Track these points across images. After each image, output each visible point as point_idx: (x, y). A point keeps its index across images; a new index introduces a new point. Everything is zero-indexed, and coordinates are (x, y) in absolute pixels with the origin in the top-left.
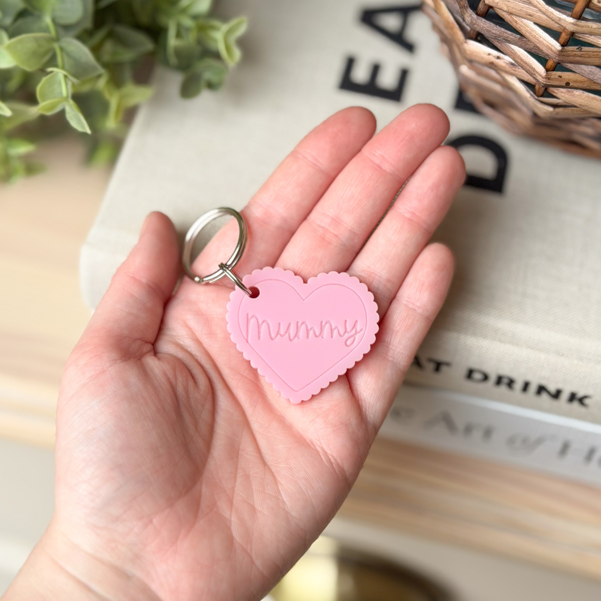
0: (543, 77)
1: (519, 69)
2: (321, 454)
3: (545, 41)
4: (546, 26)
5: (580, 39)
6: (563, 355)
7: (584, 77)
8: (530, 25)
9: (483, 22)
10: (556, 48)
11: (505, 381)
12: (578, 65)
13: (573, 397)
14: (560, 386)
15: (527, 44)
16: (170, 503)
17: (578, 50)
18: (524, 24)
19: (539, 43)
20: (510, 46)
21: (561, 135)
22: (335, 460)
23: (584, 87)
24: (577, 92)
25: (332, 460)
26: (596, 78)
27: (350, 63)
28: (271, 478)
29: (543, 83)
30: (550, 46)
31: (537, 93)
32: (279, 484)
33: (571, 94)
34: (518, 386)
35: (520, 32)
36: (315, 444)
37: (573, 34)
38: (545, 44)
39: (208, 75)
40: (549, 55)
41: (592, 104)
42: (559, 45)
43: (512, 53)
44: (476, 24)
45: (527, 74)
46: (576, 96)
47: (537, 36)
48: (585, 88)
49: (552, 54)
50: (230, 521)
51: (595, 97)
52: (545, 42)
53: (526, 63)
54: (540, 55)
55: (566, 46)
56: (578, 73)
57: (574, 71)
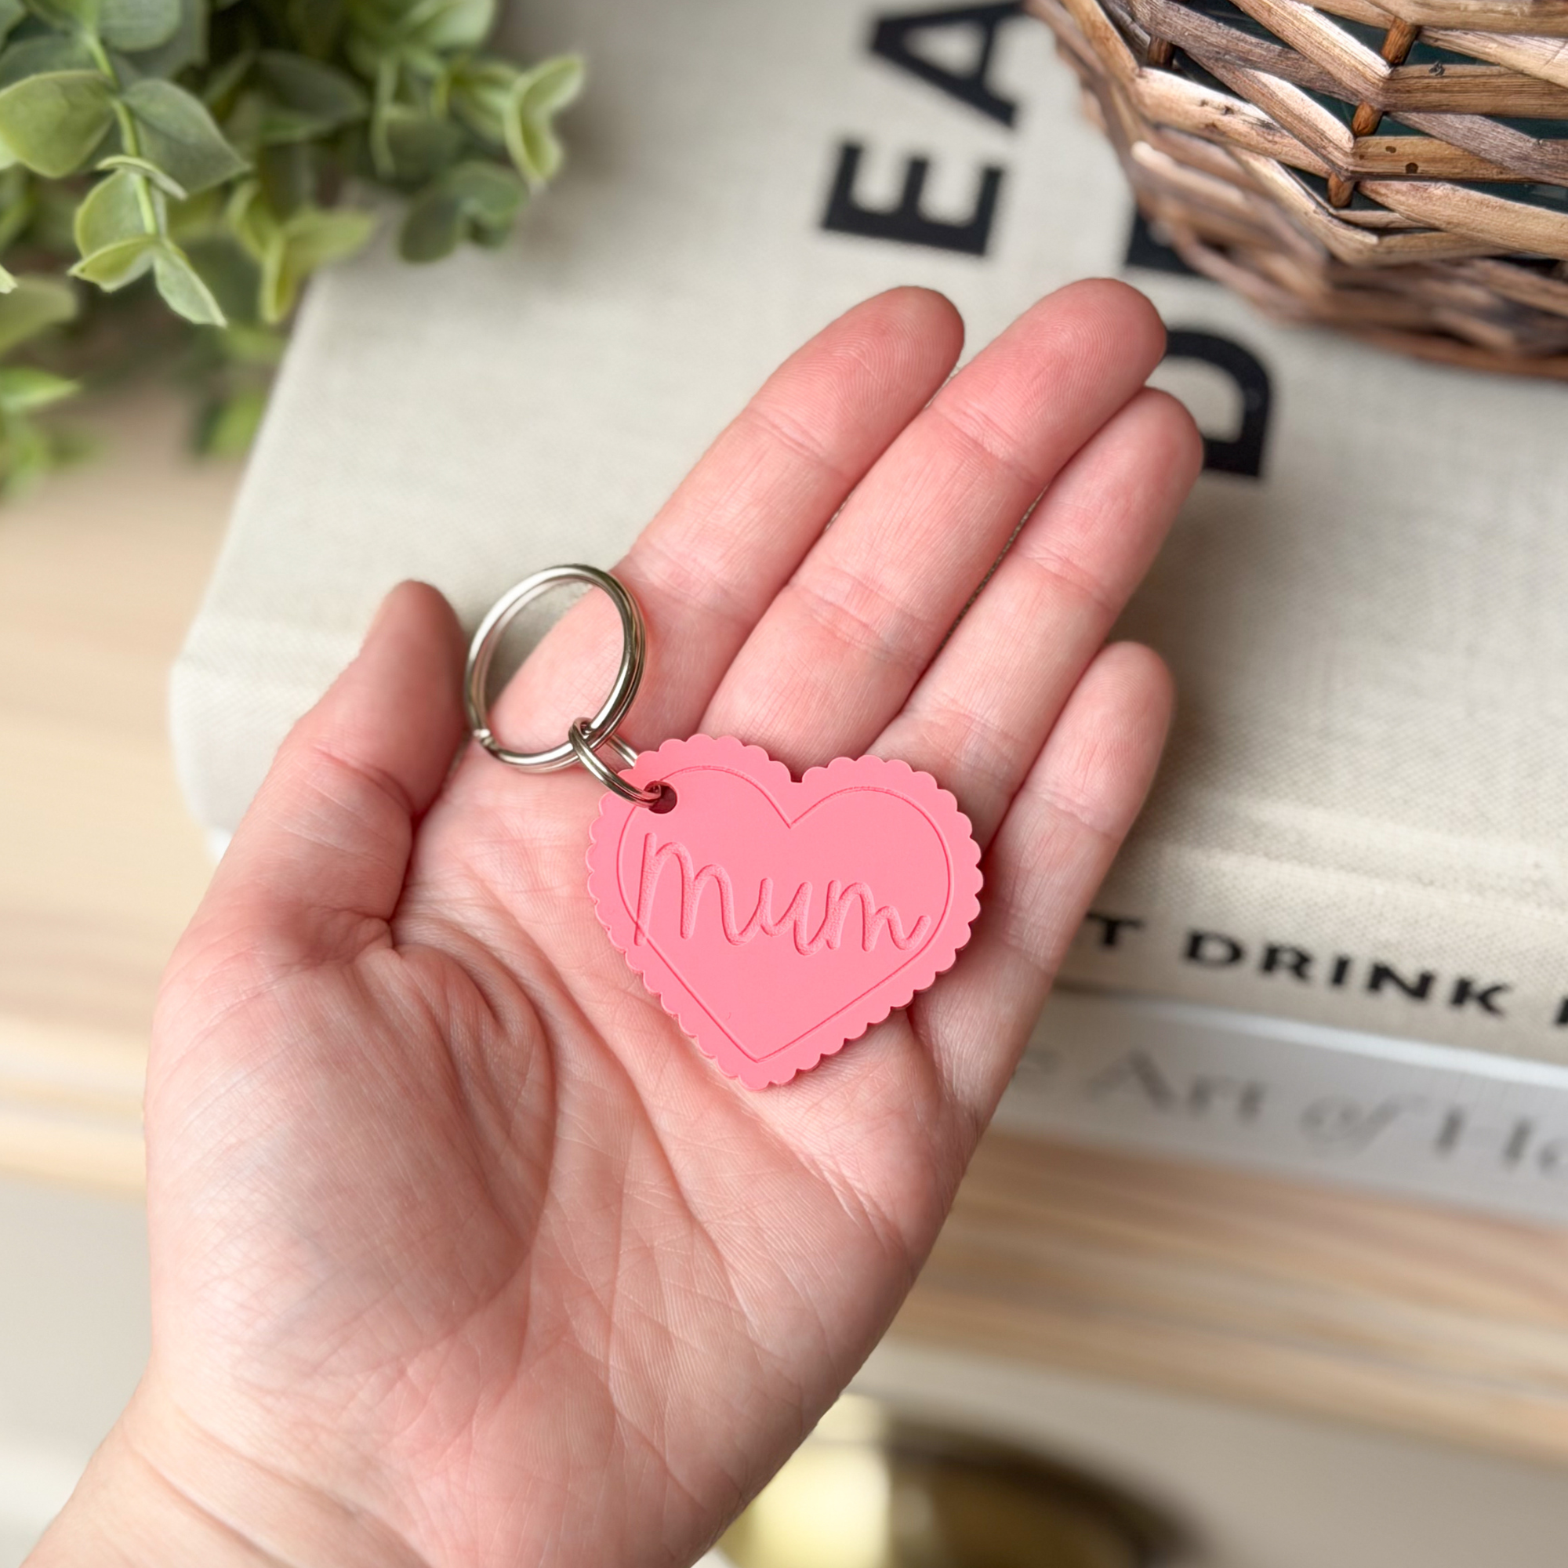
0: (1345, 154)
1: (1283, 136)
2: (837, 1193)
3: (1345, 56)
4: (1348, 16)
5: (1439, 43)
6: (1432, 883)
7: (1453, 148)
8: (1305, 15)
9: (1182, 16)
10: (1376, 71)
11: (1287, 958)
12: (1437, 115)
13: (1463, 992)
14: (1429, 965)
15: (1301, 67)
16: (451, 1325)
17: (1433, 74)
18: (1289, 14)
19: (1331, 63)
20: (1256, 77)
21: (1406, 314)
22: (875, 1205)
23: (1454, 174)
24: (1439, 188)
25: (867, 1206)
26: (1486, 148)
27: (850, 158)
28: (708, 1256)
29: (1347, 170)
30: (1360, 67)
31: (1334, 200)
32: (730, 1271)
33: (1422, 196)
34: (1321, 970)
35: (1280, 35)
36: (822, 1167)
37: (1418, 30)
38: (1348, 63)
39: (472, 206)
40: (1359, 92)
41: (1479, 219)
42: (1384, 63)
43: (1263, 95)
44: (1165, 22)
45: (1306, 149)
46: (1436, 200)
47: (1325, 43)
48: (1459, 176)
49: (1366, 90)
50: (607, 1369)
51: (1485, 199)
52: (1346, 58)
53: (1299, 118)
54: (1336, 96)
55: (1402, 64)
56: (1439, 136)
57: (1427, 131)
